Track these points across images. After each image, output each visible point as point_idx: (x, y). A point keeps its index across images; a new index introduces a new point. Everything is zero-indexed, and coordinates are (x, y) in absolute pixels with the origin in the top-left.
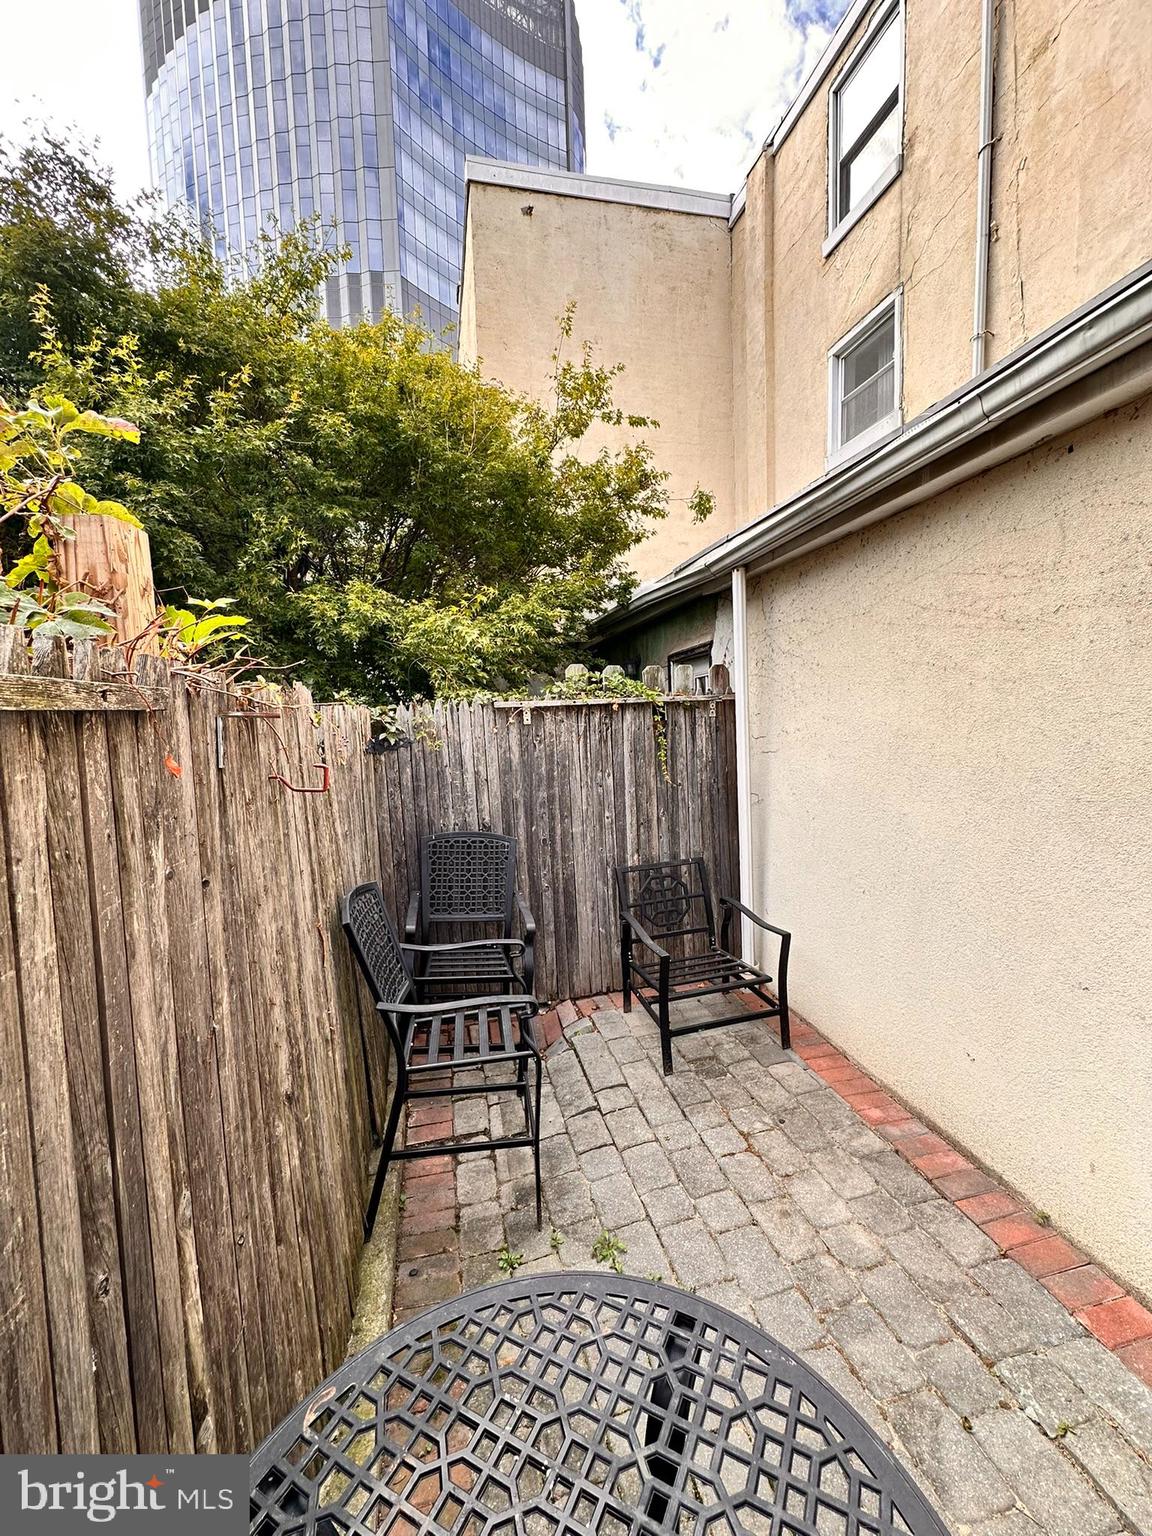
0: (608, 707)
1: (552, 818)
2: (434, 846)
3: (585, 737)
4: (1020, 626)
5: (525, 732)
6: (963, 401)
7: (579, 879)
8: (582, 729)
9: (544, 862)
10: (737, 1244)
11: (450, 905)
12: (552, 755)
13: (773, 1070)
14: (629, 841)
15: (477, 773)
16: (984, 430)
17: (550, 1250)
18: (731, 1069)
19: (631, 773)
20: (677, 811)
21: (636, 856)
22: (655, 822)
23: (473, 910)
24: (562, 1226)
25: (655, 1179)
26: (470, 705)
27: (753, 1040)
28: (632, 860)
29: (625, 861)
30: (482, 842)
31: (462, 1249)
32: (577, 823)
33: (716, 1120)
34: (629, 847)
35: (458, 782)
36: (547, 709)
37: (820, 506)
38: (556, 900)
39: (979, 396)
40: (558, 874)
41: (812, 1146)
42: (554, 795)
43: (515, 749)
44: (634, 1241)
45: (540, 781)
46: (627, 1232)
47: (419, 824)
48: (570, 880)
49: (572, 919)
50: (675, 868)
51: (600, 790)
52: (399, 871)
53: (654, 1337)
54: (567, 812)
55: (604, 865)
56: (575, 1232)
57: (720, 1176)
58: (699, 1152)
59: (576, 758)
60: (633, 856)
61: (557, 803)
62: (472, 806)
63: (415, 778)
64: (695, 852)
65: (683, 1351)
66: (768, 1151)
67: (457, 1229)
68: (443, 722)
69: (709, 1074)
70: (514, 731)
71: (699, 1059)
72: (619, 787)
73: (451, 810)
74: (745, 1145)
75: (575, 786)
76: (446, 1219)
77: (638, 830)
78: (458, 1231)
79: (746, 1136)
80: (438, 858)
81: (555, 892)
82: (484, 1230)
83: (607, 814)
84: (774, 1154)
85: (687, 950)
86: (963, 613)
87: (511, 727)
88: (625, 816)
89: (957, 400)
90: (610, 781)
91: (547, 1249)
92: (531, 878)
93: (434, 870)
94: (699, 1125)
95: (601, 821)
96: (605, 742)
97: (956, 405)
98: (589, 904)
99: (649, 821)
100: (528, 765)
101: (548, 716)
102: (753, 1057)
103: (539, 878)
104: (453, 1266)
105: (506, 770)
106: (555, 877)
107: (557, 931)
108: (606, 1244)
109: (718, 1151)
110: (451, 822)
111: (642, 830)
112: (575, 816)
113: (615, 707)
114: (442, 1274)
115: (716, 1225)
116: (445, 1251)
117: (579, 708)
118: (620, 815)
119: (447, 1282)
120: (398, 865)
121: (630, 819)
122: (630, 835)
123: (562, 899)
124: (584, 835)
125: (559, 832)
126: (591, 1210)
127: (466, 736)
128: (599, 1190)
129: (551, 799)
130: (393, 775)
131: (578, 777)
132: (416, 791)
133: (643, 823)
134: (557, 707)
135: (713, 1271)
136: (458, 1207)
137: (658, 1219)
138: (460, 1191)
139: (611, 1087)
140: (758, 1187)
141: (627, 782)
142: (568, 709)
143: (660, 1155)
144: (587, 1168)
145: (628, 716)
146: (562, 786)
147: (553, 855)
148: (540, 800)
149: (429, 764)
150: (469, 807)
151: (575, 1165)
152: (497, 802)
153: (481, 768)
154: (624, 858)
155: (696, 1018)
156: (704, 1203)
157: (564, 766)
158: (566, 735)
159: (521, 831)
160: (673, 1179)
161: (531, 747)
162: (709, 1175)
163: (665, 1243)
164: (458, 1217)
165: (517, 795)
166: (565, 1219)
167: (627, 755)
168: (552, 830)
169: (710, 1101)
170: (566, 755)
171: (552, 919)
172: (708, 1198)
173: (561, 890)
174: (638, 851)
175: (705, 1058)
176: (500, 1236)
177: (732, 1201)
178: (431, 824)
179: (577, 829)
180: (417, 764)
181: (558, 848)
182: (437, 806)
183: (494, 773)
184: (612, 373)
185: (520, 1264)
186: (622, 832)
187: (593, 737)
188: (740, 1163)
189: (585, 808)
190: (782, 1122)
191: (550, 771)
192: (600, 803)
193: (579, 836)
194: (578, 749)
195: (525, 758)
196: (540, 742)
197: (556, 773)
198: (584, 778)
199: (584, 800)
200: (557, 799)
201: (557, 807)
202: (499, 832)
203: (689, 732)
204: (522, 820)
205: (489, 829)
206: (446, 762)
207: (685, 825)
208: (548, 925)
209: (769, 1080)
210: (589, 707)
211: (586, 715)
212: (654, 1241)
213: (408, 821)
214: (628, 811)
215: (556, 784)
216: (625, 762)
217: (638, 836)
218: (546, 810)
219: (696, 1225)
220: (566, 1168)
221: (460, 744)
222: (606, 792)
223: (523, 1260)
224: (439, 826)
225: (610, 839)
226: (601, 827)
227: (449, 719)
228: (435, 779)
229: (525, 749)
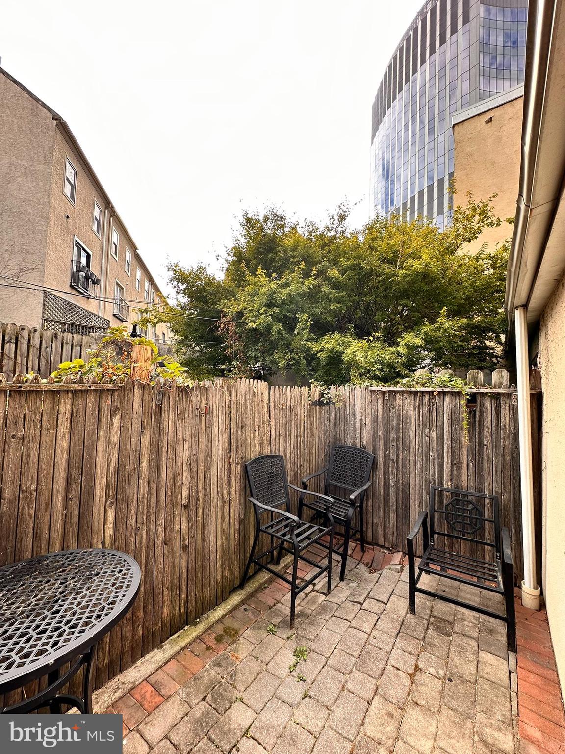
1: (398, 449)
2: (338, 450)
3: (419, 408)
5: (385, 402)
7: (411, 487)
8: (417, 404)
9: (392, 471)
10: (349, 701)
12: (399, 416)
13: (485, 656)
14: (445, 473)
15: (361, 420)
17: (286, 638)
18: (455, 635)
19: (448, 432)
20: (482, 462)
21: (449, 483)
22: (464, 465)
23: (349, 484)
24: (298, 634)
25: (349, 648)
26: (360, 388)
27: (491, 632)
28: (447, 485)
29: (442, 484)
30: (359, 453)
31: (265, 615)
32: (412, 454)
33: (410, 649)
34: (445, 476)
35: (352, 423)
36: (398, 392)
38: (398, 494)
41: (454, 704)
42: (399, 437)
43: (380, 411)
44: (313, 660)
45: (392, 428)
46: (314, 655)
47: (335, 438)
48: (406, 485)
49: (406, 507)
50: (481, 499)
51: (427, 439)
52: (326, 458)
54: (406, 447)
55: (428, 482)
56: (300, 640)
57: (379, 672)
58: (382, 654)
59: (413, 419)
60: (447, 482)
61: (401, 441)
62: (358, 435)
63: (335, 418)
64: (497, 492)
66: (422, 685)
67: (270, 608)
68: (348, 394)
69: (438, 629)
70: (380, 401)
71: (441, 618)
72: (440, 439)
73: (349, 435)
74: (411, 671)
75: (412, 434)
76: (271, 602)
77: (452, 467)
78: (270, 609)
79: (417, 668)
80: (339, 456)
81: (398, 489)
82: (277, 615)
83: (431, 453)
84: (423, 689)
87: (379, 400)
88: (443, 457)
90: (434, 435)
91: (285, 637)
92: (385, 478)
93: (336, 461)
94: (397, 644)
95: (426, 456)
96: (432, 412)
98: (417, 502)
99: (461, 463)
100: (386, 421)
101: (398, 395)
102: (477, 639)
103: (389, 479)
104: (257, 617)
105: (375, 420)
106: (398, 481)
107: (397, 511)
108: (302, 652)
109: (392, 661)
110: (349, 442)
111: (455, 468)
112: (411, 451)
113: (435, 393)
114: (252, 617)
115: (350, 686)
116: (260, 611)
117: (416, 393)
118: (440, 456)
119: (250, 620)
120: (326, 455)
121: (447, 460)
122: (447, 469)
123: (401, 494)
124: (415, 462)
125: (401, 457)
126: (313, 637)
127: (358, 402)
128: (324, 633)
129: (397, 439)
130: (327, 416)
131: (414, 429)
132: (335, 424)
133: (456, 464)
134: (403, 391)
135: (326, 699)
136: (278, 602)
137: (330, 662)
138: (285, 598)
140: (392, 692)
141: (445, 437)
142: (410, 392)
143: (363, 642)
144: (330, 623)
145: (447, 399)
146: (404, 433)
147: (397, 469)
148: (391, 438)
149: (341, 413)
150: (357, 436)
151: (327, 618)
152: (370, 436)
153: (363, 418)
154: (441, 481)
155: (466, 599)
156: (356, 674)
157: (406, 423)
158: (407, 406)
159: (381, 452)
160: (356, 654)
161: (388, 411)
162: (375, 668)
163: (321, 672)
164: (274, 605)
165: (380, 433)
166: (301, 633)
167: (446, 421)
168: (398, 455)
169: (419, 640)
170: (407, 417)
171: (395, 503)
172: (361, 674)
173: (400, 489)
174: (451, 480)
175: (445, 621)
176: (278, 621)
177: (371, 684)
178: (340, 440)
179: (412, 458)
180: (336, 412)
181: (400, 466)
182: (343, 432)
183: (369, 421)
185: (273, 634)
186: (441, 466)
187: (424, 409)
188: (397, 675)
189: (417, 447)
190: (450, 680)
191: (398, 424)
192: (427, 446)
193: (413, 462)
194: (413, 415)
195: (385, 416)
196: (393, 409)
197: (401, 426)
198: (417, 431)
199: (417, 443)
200: (401, 440)
201: (401, 444)
202: (370, 450)
203: (494, 412)
204: (381, 447)
205: (365, 448)
206: (348, 413)
207: (489, 472)
208: (392, 505)
209: (472, 657)
210: (422, 392)
211: (420, 396)
212: (320, 667)
213: (331, 437)
214: (445, 455)
215: (401, 431)
216: (445, 425)
217: (452, 471)
218: (395, 444)
219: (343, 678)
220: (323, 616)
221: (354, 405)
222: (431, 441)
223: (275, 633)
224: (342, 441)
225: (432, 469)
226: (427, 460)
227: (350, 394)
228: (343, 420)
229: (386, 411)
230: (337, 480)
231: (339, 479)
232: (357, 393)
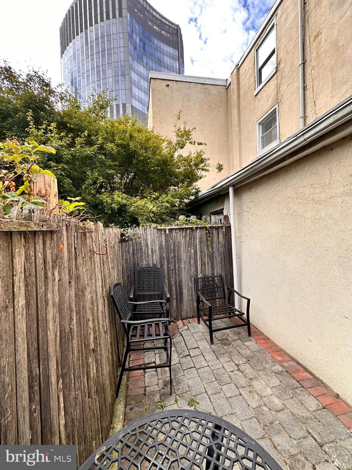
0: (192, 228)
1: (175, 262)
2: (139, 271)
3: (185, 237)
4: (319, 203)
5: (167, 236)
6: (298, 136)
7: (183, 281)
8: (184, 235)
9: (173, 276)
10: (235, 402)
11: (144, 289)
12: (175, 243)
13: (246, 343)
14: (199, 269)
15: (152, 249)
16: (305, 144)
17: (175, 402)
18: (232, 343)
19: (199, 248)
20: (214, 260)
22: (207, 264)
23: (151, 291)
24: (178, 394)
25: (209, 379)
26: (150, 228)
27: (239, 333)
28: (200, 276)
29: (198, 276)
30: (153, 270)
31: (146, 401)
32: (183, 264)
33: (227, 360)
34: (199, 271)
35: (146, 251)
36: (173, 229)
37: (256, 167)
38: (176, 288)
39: (303, 134)
40: (177, 280)
41: (259, 369)
42: (175, 255)
43: (164, 241)
44: (201, 400)
45: (171, 251)
46: (199, 397)
47: (134, 264)
48: (181, 282)
49: (181, 294)
50: (213, 278)
51: (190, 254)
52: (128, 279)
53: (208, 432)
54: (179, 261)
55: (191, 277)
56: (183, 396)
57: (229, 379)
58: (222, 370)
59: (182, 244)
60: (200, 274)
61: (176, 258)
63: (133, 250)
64: (219, 273)
65: (217, 437)
66: (245, 370)
68: (142, 233)
69: (225, 344)
70: (163, 236)
71: (222, 340)
72: (195, 253)
73: (144, 260)
74: (237, 368)
75: (182, 252)
76: (141, 391)
77: (202, 266)
78: (145, 395)
79: (237, 365)
80: (140, 275)
81: (176, 285)
82: (153, 395)
83: (192, 261)
84: (247, 371)
85: (217, 304)
86: (301, 199)
89: (296, 136)
90: (193, 251)
91: (173, 402)
92: (169, 281)
93: (139, 279)
94: (222, 361)
95: (190, 263)
96: (191, 239)
97: (296, 137)
98: (187, 289)
99: (205, 263)
100: (167, 246)
101: (174, 231)
102: (239, 339)
103: (171, 281)
104: (144, 407)
105: (161, 247)
107: (177, 298)
109: (228, 370)
110: (144, 264)
111: (203, 266)
112: (182, 262)
113: (194, 228)
114: (140, 409)
115: (228, 395)
116: (141, 402)
117: (183, 229)
118: (196, 262)
119: (142, 412)
120: (128, 277)
121: (199, 263)
123: (178, 288)
124: (185, 268)
125: (177, 267)
126: (188, 389)
127: (149, 237)
128: (190, 382)
129: (175, 256)
130: (127, 249)
131: (183, 250)
132: (134, 254)
133: (203, 264)
134: (176, 228)
135: (227, 411)
136: (145, 387)
137: (209, 393)
138: (146, 382)
139: (194, 348)
140: (242, 382)
141: (198, 251)
142: (180, 229)
143: (210, 371)
144: (186, 375)
145: (198, 231)
146: (178, 253)
147: (175, 274)
148: (171, 257)
149: (138, 246)
150: (150, 259)
151: (182, 374)
152: (158, 258)
153: (153, 247)
155: (221, 326)
156: (224, 387)
157: (179, 246)
158: (180, 237)
159: (166, 266)
160: (214, 379)
161: (168, 241)
162: (226, 378)
163: (212, 401)
164: (145, 390)
165: (164, 255)
166: (179, 392)
167: (198, 243)
168: (175, 266)
169: (225, 353)
170: (179, 243)
171: (175, 294)
172: (225, 386)
173: (178, 285)
175: (224, 339)
176: (158, 397)
177: (233, 387)
178: (138, 264)
179: (183, 266)
180: (134, 246)
181: (177, 272)
182: (140, 259)
183: (157, 248)
184: (192, 130)
185: (165, 407)
186: (196, 267)
187: (187, 238)
188: (236, 374)
189: (185, 259)
190: (249, 361)
191: (174, 248)
192: (190, 258)
193: (183, 268)
194: (183, 241)
195: (167, 244)
196: (171, 239)
197: (176, 249)
198: (185, 250)
199: (185, 257)
202: (159, 267)
203: (217, 236)
204: (166, 263)
205: (156, 266)
206: (143, 245)
207: (216, 264)
208: (174, 296)
209: (244, 347)
210: (186, 228)
211: (185, 231)
213: (131, 263)
214: (198, 260)
215: (176, 252)
216: (197, 245)
217: (202, 268)
218: (173, 260)
220: (180, 375)
221: (147, 240)
222: (191, 254)
223: (166, 405)
224: (140, 265)
225: (193, 269)
226: (190, 265)
227: (144, 232)
228: (140, 250)
229: (167, 241)
230: (142, 291)
232: (148, 231)
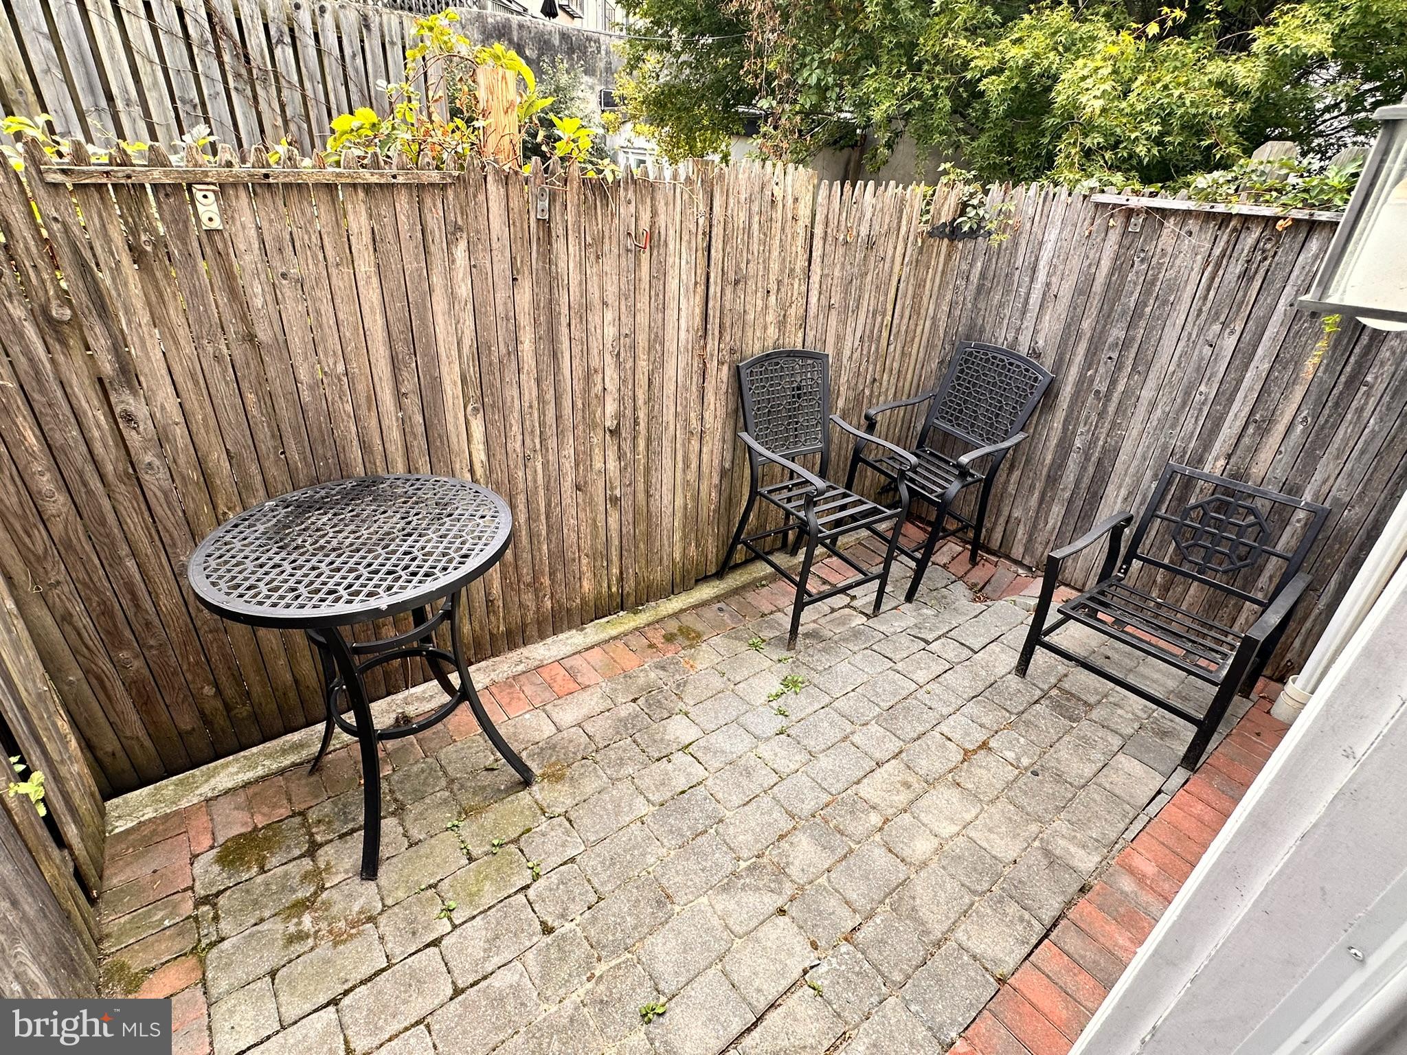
0: (1270, 221)
1: (1119, 367)
2: (971, 354)
3: (1218, 266)
5: (1128, 242)
7: (1122, 457)
8: (1217, 252)
9: (1088, 418)
10: (848, 755)
11: (973, 425)
12: (1153, 283)
13: (1122, 758)
14: (1221, 437)
15: (1048, 285)
17: (776, 660)
18: (1087, 722)
19: (1274, 339)
20: (1335, 426)
21: (1222, 462)
22: (1280, 428)
24: (798, 660)
25: (877, 694)
26: (1070, 194)
27: (1164, 734)
28: (1214, 466)
29: (1201, 461)
30: (1018, 366)
31: (751, 623)
32: (1151, 383)
33: (985, 720)
34: (1217, 445)
35: (1023, 291)
36: (1174, 212)
38: (1084, 468)
40: (1098, 439)
41: (1023, 801)
42: (1134, 338)
43: (1106, 265)
44: (809, 695)
45: (1124, 313)
46: (811, 690)
47: (972, 327)
48: (1111, 452)
49: (1095, 498)
51: (1207, 351)
52: (940, 369)
54: (1143, 365)
55: (1167, 454)
56: (798, 666)
57: (914, 735)
58: (931, 716)
59: (1187, 294)
60: (1216, 459)
61: (1133, 351)
62: (1029, 323)
63: (983, 276)
66: (981, 767)
67: (763, 615)
68: (1031, 211)
69: (1057, 707)
70: (1114, 236)
71: (1072, 695)
72: (1243, 356)
73: (1006, 321)
74: (971, 747)
75: (1170, 334)
76: (766, 607)
77: (1245, 428)
78: (763, 617)
79: (984, 746)
80: (968, 368)
81: (1087, 458)
82: (772, 627)
83: (1202, 388)
84: (979, 771)
87: (1111, 231)
88: (1231, 400)
90: (1230, 343)
91: (775, 658)
92: (1065, 429)
93: (959, 378)
94: (965, 710)
95: (1187, 393)
96: (1251, 280)
98: (1123, 492)
99: (1271, 421)
100: (1114, 291)
101: (1170, 224)
103: (1074, 433)
104: (736, 623)
105: (1083, 290)
106: (1093, 442)
107: (1070, 501)
108: (795, 683)
109: (943, 728)
110: (1001, 338)
111: (1251, 430)
112: (1151, 375)
114: (728, 621)
115: (856, 738)
116: (744, 616)
117: (1227, 217)
118: (1226, 397)
119: (725, 625)
120: (941, 363)
121: (1238, 408)
122: (1229, 431)
123: (1091, 470)
124: (1153, 405)
125: (1121, 387)
126: (820, 668)
127: (1052, 235)
128: (843, 668)
129: (1126, 344)
130: (964, 267)
131: (1180, 322)
132: (979, 289)
133: (1259, 422)
134: (1189, 212)
135: (813, 743)
137: (837, 704)
139: (961, 643)
140: (924, 762)
141: (1260, 352)
142: (1209, 216)
143: (905, 693)
144: (859, 657)
145: (1314, 244)
146: (1149, 329)
147: (1101, 415)
148: (1111, 340)
149: (1001, 261)
150: (1025, 324)
151: (856, 649)
152: (1058, 327)
153: (1054, 279)
154: (1202, 456)
157: (1165, 302)
158: (1186, 255)
159: (1074, 371)
160: (885, 705)
161: (1126, 266)
162: (910, 728)
163: (817, 713)
164: (772, 613)
165: (1086, 325)
166: (803, 659)
168: (1113, 383)
169: (1011, 713)
170: (1174, 287)
171: (1071, 486)
172: (882, 730)
173: (1094, 459)
174: (1229, 457)
176: (770, 636)
177: (893, 745)
178: (982, 331)
179: (1147, 394)
180: (990, 260)
181: (1112, 409)
182: (994, 312)
183: (1066, 290)
185: (756, 650)
186: (1215, 424)
187: (1230, 269)
188: (944, 746)
189: (1171, 369)
190: (1036, 774)
191: (1140, 305)
192: (1198, 369)
193: (1146, 403)
195: (1114, 278)
196: (1142, 261)
197: (1148, 310)
198: (1188, 328)
199: (1176, 358)
200: (1136, 346)
201: (1132, 355)
202: (1047, 364)
204: (1079, 358)
205: (1038, 356)
206: (1019, 263)
207: (1341, 452)
208: (1063, 490)
209: (1098, 757)
210: (1246, 219)
211: (1235, 230)
212: (817, 706)
213: (963, 321)
214: (1240, 395)
215: (1142, 324)
216: (1274, 318)
217: (1241, 436)
218: (1115, 355)
219: (849, 728)
220: (851, 646)
221: (1041, 243)
222: (1215, 358)
223: (761, 650)
224: (987, 335)
225: (1191, 425)
226: (1184, 403)
227: (1039, 210)
228: (1002, 280)
229: (1120, 266)
230: (950, 421)
231: (957, 418)
232: (1058, 210)
